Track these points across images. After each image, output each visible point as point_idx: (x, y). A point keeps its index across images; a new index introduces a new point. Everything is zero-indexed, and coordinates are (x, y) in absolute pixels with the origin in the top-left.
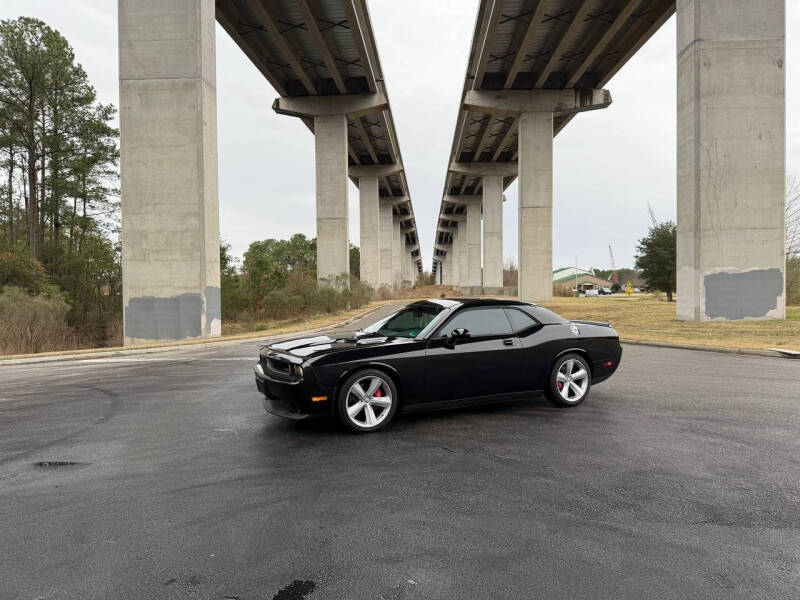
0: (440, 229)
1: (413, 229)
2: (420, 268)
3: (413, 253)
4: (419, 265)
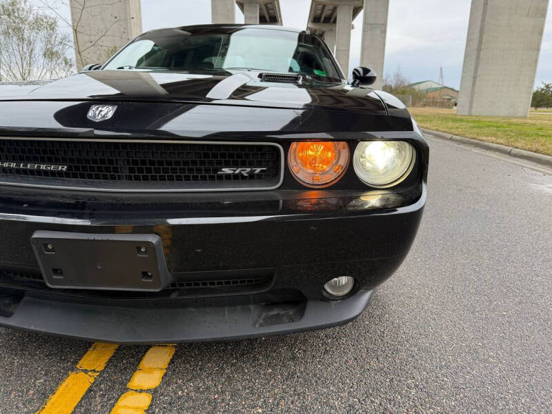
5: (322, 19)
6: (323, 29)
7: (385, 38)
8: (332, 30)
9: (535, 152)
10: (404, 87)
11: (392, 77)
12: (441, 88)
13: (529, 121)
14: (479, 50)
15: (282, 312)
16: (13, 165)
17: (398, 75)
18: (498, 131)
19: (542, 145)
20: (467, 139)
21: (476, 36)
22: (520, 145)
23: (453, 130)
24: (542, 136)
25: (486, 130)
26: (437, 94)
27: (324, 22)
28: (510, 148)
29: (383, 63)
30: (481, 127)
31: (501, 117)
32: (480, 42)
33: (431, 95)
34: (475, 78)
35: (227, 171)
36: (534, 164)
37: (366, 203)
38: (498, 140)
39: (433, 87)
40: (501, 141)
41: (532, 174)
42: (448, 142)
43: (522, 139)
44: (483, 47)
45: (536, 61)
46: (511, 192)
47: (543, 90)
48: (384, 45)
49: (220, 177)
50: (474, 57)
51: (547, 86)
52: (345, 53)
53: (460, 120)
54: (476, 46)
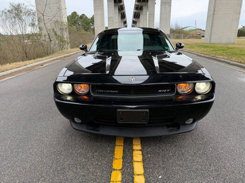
0: (135, 11)
1: (124, 11)
3: (124, 22)
6: (142, 5)
7: (170, 9)
8: (146, 5)
9: (240, 63)
10: (180, 29)
11: (174, 25)
12: (196, 29)
13: (236, 46)
14: (214, 14)
15: (173, 129)
16: (102, 91)
17: (176, 24)
18: (223, 52)
19: (242, 59)
20: (211, 57)
21: (212, 8)
22: (233, 60)
23: (204, 52)
24: (242, 55)
25: (219, 52)
26: (194, 32)
27: (142, 1)
28: (229, 61)
29: (170, 20)
30: (216, 51)
31: (224, 44)
32: (214, 11)
34: (212, 27)
35: (160, 91)
36: (240, 68)
37: (197, 98)
38: (224, 57)
39: (192, 29)
40: (225, 58)
41: (239, 73)
42: (203, 58)
43: (234, 56)
45: (239, 19)
46: (231, 82)
47: (242, 29)
48: (170, 12)
49: (158, 93)
50: (211, 18)
51: (244, 27)
52: (152, 15)
53: (206, 47)
54: (212, 13)
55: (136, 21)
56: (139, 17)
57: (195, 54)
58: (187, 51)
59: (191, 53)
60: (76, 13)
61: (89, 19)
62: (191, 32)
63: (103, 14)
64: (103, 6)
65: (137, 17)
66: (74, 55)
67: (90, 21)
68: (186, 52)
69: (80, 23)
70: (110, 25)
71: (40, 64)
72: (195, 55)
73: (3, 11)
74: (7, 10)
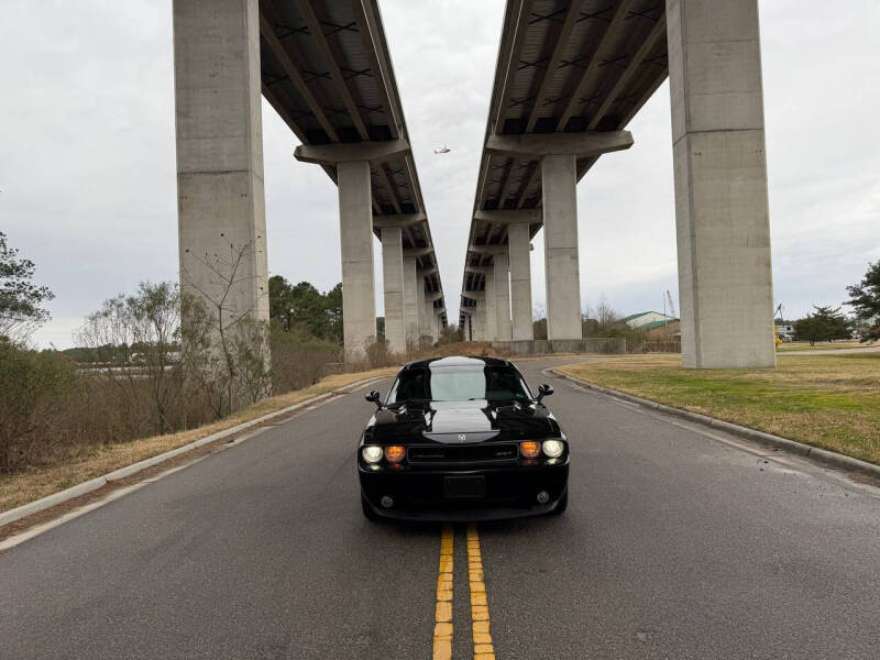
2: (445, 323)
3: (435, 303)
4: (443, 318)
5: (488, 241)
6: (491, 253)
7: (577, 265)
8: (502, 253)
10: (615, 323)
11: (596, 311)
12: (670, 322)
14: (695, 287)
17: (602, 308)
18: (710, 396)
23: (663, 397)
25: (697, 396)
27: (491, 243)
28: (710, 419)
30: (695, 392)
31: (739, 370)
32: (695, 278)
33: (654, 333)
34: (697, 321)
35: (499, 454)
37: (550, 463)
39: (657, 320)
40: (705, 411)
44: (699, 284)
47: (816, 316)
48: (577, 274)
50: (690, 297)
51: (822, 311)
52: (524, 283)
53: (680, 380)
54: (690, 284)
55: (474, 298)
56: (483, 288)
57: (636, 402)
58: (620, 394)
59: (629, 400)
60: (282, 278)
61: (323, 297)
62: (651, 332)
63: (370, 287)
64: (370, 261)
65: (475, 289)
66: (300, 414)
67: (324, 303)
68: (617, 396)
69: (292, 311)
70: (391, 314)
71: (224, 439)
72: (637, 405)
73: (113, 302)
74: (127, 297)
